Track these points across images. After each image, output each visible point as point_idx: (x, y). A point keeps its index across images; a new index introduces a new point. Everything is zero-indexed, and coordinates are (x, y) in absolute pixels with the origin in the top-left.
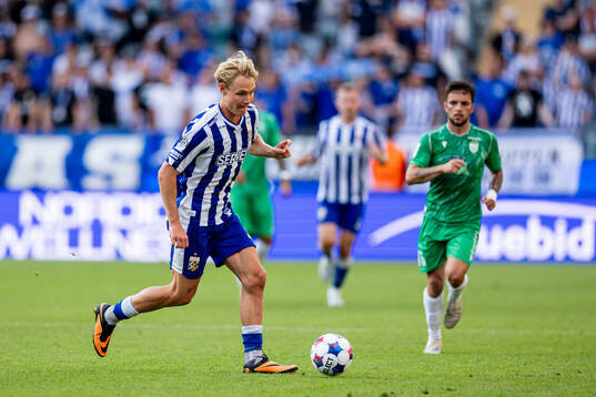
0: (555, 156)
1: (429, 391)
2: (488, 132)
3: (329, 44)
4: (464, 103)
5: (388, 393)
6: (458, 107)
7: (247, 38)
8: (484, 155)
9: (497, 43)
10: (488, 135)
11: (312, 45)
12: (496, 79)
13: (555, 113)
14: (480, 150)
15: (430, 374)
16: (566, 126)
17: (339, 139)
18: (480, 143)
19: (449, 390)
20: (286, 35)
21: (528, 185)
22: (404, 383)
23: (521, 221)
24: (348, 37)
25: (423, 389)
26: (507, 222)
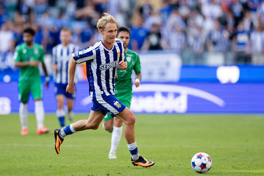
0: (168, 64)
1: (110, 174)
2: (135, 53)
3: (62, 11)
4: (127, 38)
5: (90, 175)
6: (124, 39)
7: (25, 9)
8: (133, 63)
9: (141, 10)
10: (135, 54)
11: (54, 12)
12: (140, 28)
13: (168, 43)
14: (132, 61)
15: (110, 166)
16: (173, 49)
17: (62, 54)
18: (132, 57)
19: (119, 173)
20: (43, 7)
21: (156, 77)
22: (97, 170)
23: (152, 94)
24: (71, 8)
25: (107, 173)
26: (145, 94)
